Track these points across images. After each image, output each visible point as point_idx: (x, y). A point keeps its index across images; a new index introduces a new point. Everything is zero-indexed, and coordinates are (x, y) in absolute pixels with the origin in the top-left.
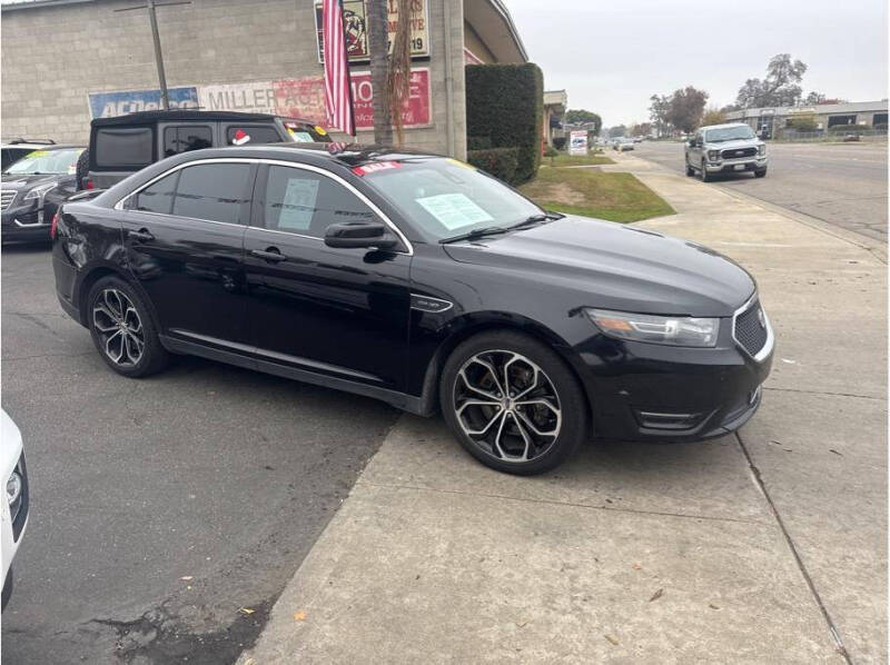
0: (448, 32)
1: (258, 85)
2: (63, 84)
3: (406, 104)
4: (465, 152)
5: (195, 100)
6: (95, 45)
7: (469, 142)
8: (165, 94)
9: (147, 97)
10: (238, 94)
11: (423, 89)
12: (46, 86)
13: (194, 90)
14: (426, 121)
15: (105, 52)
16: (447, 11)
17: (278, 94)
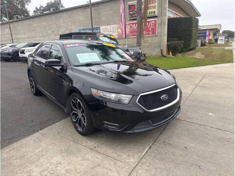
0: (163, 9)
1: (113, 26)
2: (73, 27)
3: (150, 29)
4: (166, 43)
5: (100, 30)
6: (80, 17)
7: (167, 40)
8: (92, 29)
9: (89, 29)
10: (109, 28)
11: (155, 25)
12: (70, 27)
13: (99, 27)
14: (155, 34)
15: (82, 19)
16: (163, 2)
17: (118, 28)
